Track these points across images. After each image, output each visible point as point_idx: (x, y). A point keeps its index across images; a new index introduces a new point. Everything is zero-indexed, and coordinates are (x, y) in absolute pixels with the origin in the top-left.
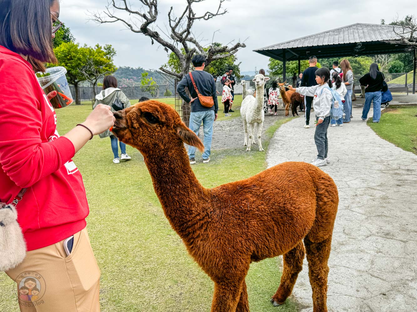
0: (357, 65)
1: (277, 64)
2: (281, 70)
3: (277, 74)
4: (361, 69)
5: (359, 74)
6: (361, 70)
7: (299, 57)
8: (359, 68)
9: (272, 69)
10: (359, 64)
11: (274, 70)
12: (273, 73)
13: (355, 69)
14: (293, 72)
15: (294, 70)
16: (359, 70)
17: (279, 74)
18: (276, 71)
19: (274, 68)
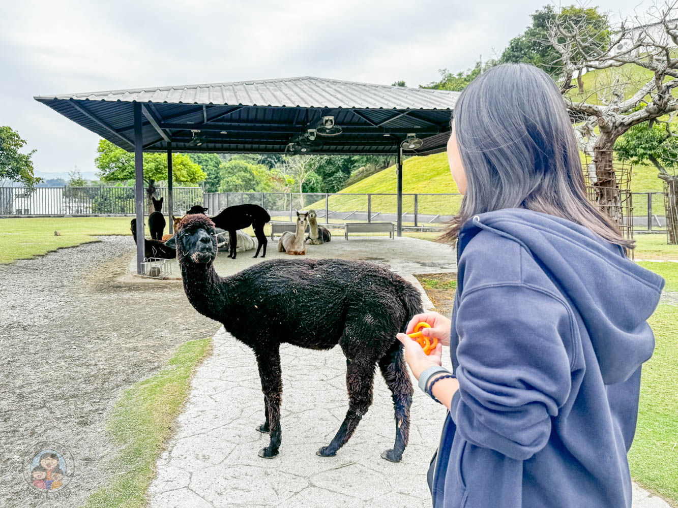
0: (248, 175)
1: (113, 159)
2: (122, 171)
3: (115, 179)
4: (254, 182)
5: (252, 190)
6: (254, 184)
7: (169, 143)
8: (250, 180)
9: (103, 168)
10: (251, 174)
11: (108, 170)
12: (106, 178)
13: (246, 181)
14: (150, 177)
15: (150, 174)
16: (250, 184)
17: (119, 179)
18: (113, 174)
19: (108, 167)
